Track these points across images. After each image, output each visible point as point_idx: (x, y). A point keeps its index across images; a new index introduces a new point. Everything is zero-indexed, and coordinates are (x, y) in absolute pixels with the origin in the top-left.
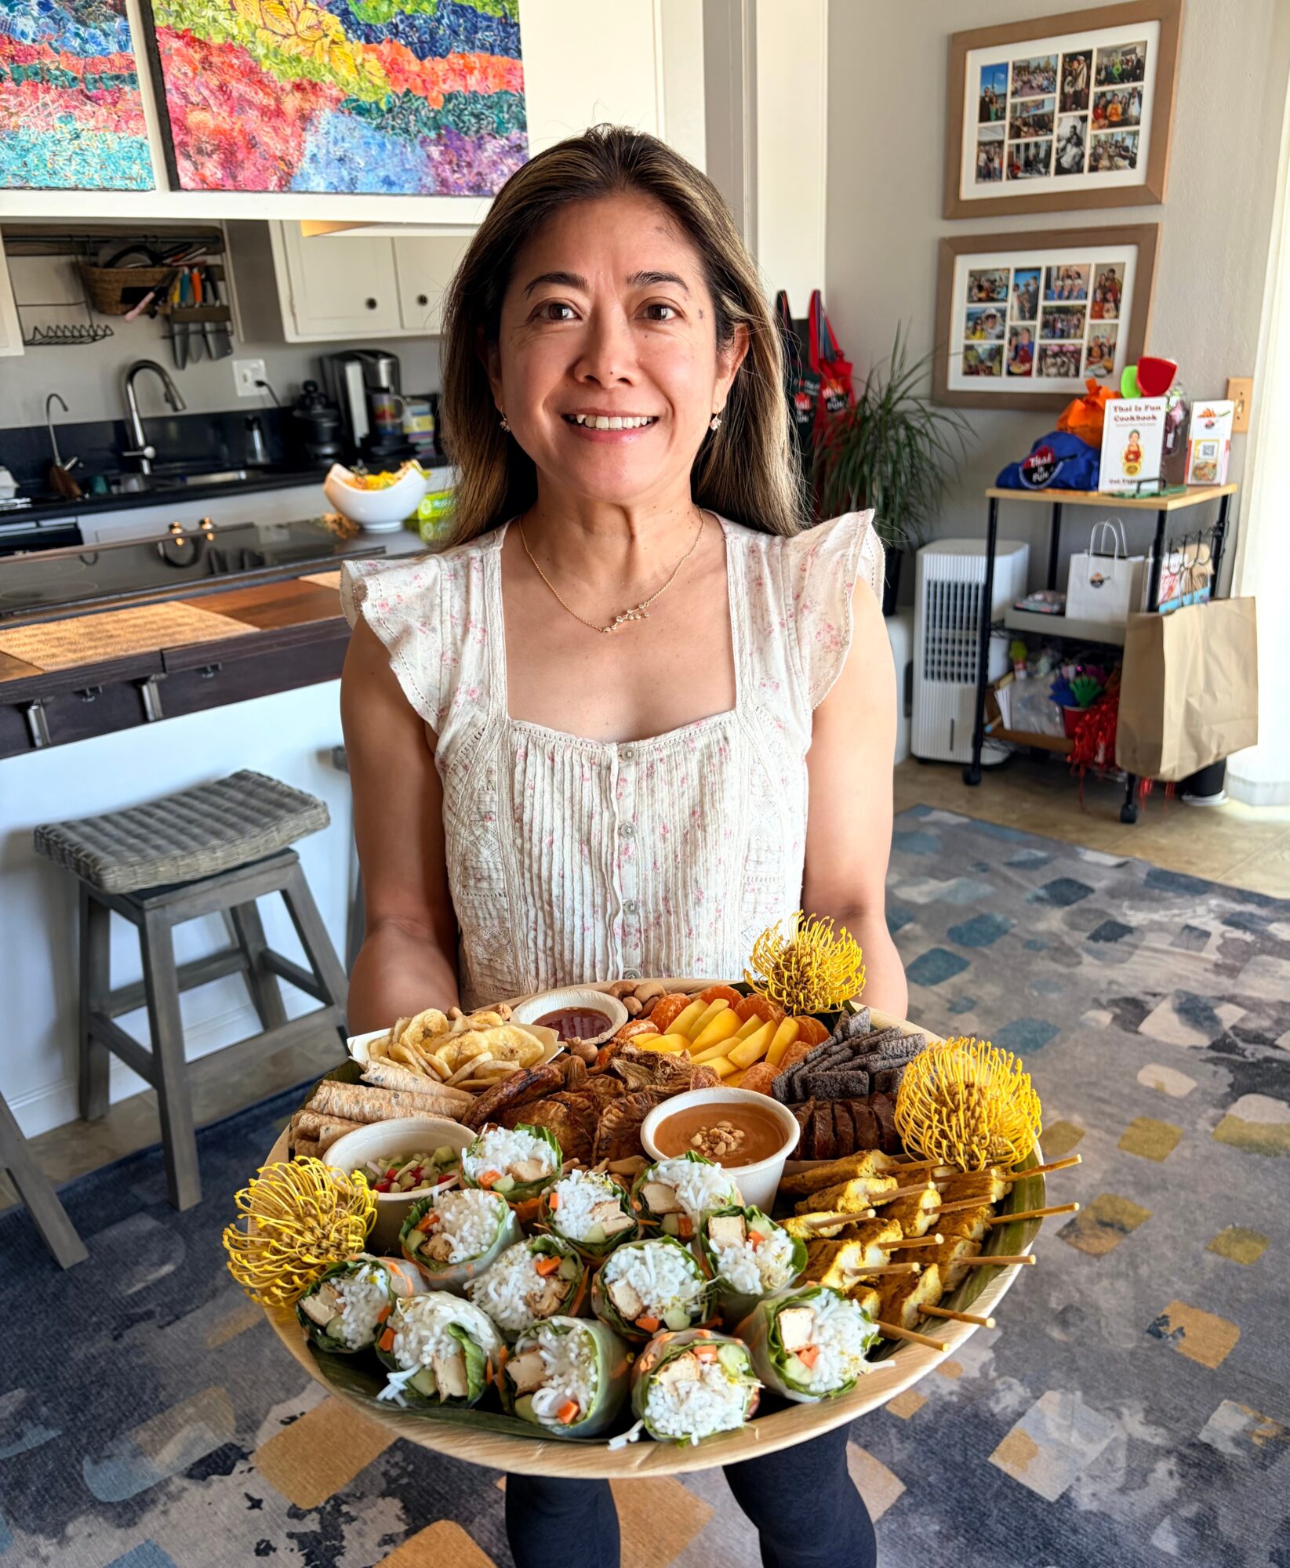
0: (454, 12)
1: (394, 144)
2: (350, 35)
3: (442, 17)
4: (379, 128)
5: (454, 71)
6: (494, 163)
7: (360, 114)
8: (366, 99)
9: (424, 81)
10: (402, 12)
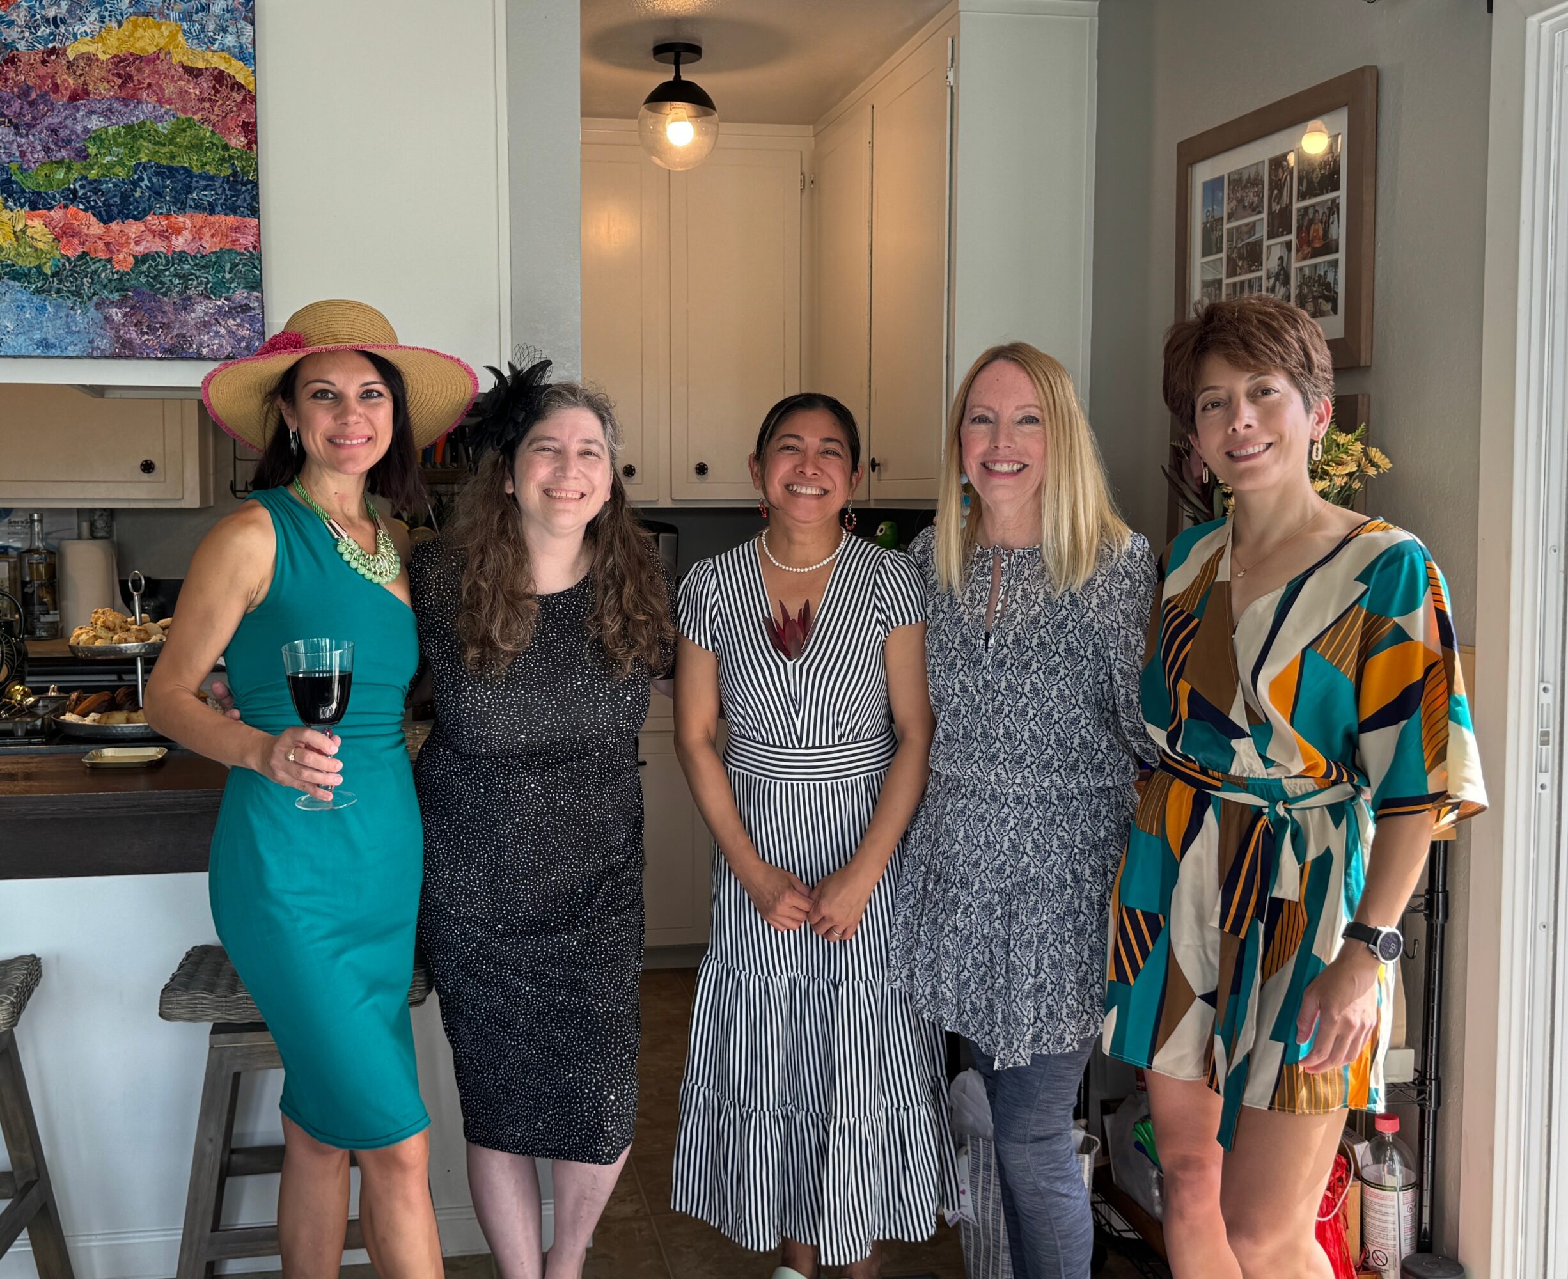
0: (157, 174)
1: (58, 307)
2: (10, 203)
3: (141, 179)
4: (38, 291)
5: (153, 232)
6: (205, 324)
7: (14, 279)
8: (23, 263)
9: (107, 244)
10: (84, 178)
